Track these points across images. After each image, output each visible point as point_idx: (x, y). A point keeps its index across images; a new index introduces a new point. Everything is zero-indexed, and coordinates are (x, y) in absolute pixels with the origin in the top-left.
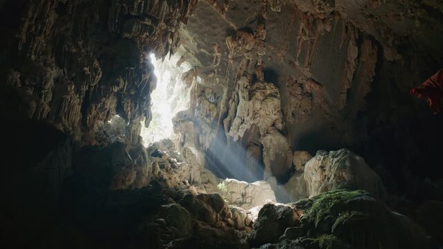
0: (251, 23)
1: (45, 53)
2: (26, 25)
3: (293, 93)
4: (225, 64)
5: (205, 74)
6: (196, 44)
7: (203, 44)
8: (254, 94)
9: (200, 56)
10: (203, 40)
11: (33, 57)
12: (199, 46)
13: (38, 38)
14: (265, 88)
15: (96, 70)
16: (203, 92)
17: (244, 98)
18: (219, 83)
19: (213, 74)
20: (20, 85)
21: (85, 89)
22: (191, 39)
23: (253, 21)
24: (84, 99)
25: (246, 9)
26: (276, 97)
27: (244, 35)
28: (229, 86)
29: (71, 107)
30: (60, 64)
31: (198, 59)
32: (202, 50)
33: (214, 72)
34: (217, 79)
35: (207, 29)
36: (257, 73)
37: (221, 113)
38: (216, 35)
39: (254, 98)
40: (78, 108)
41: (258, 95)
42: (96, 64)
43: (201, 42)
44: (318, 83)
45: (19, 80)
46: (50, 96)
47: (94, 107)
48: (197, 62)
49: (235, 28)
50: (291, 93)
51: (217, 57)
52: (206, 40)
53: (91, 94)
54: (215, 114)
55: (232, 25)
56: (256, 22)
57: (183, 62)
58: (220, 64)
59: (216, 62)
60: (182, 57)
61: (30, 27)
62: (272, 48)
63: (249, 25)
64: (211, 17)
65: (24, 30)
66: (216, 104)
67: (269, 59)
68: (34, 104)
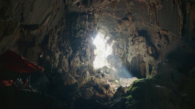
0: (126, 15)
1: (56, 48)
2: (50, 42)
3: (156, 37)
4: (122, 33)
5: (116, 39)
6: (108, 29)
7: (111, 29)
8: (135, 43)
9: (112, 33)
10: (110, 27)
11: (53, 50)
12: (110, 30)
13: (53, 45)
14: (139, 39)
15: (70, 50)
16: (118, 45)
17: (131, 45)
18: (122, 41)
19: (118, 39)
20: (50, 59)
21: (68, 56)
22: (106, 28)
23: (127, 14)
24: (69, 59)
25: (123, 11)
26: (143, 42)
27: (124, 21)
28: (126, 41)
29: (64, 63)
30: (60, 50)
31: (111, 34)
32: (111, 31)
33: (119, 38)
34: (121, 40)
35: (110, 23)
36: (136, 34)
37: (125, 52)
38: (114, 24)
39: (134, 44)
40: (67, 63)
41: (136, 42)
42: (70, 48)
43: (110, 28)
44: (165, 30)
45: (49, 58)
46: (58, 61)
47: (71, 61)
48: (111, 36)
49: (121, 20)
50: (155, 37)
51: (118, 32)
52: (111, 27)
53: (70, 57)
54: (123, 53)
55: (119, 19)
56: (128, 15)
57: (106, 37)
58: (120, 34)
59: (118, 33)
60: (106, 35)
61: (51, 42)
62: (139, 22)
63: (126, 17)
64: (110, 18)
65: (49, 43)
66: (123, 49)
67: (140, 26)
68: (53, 64)
